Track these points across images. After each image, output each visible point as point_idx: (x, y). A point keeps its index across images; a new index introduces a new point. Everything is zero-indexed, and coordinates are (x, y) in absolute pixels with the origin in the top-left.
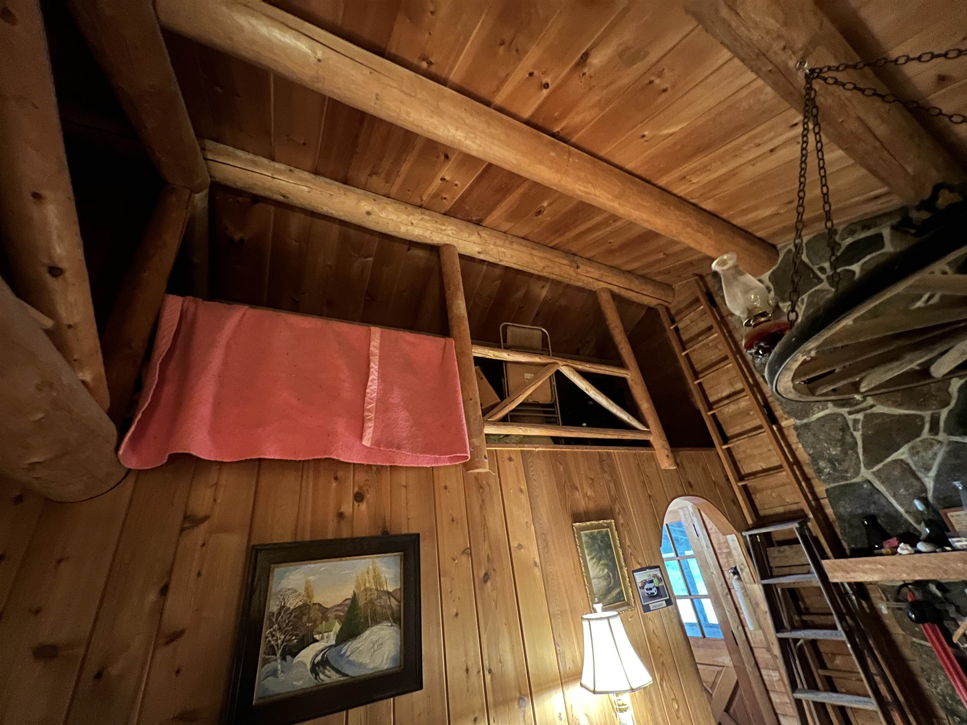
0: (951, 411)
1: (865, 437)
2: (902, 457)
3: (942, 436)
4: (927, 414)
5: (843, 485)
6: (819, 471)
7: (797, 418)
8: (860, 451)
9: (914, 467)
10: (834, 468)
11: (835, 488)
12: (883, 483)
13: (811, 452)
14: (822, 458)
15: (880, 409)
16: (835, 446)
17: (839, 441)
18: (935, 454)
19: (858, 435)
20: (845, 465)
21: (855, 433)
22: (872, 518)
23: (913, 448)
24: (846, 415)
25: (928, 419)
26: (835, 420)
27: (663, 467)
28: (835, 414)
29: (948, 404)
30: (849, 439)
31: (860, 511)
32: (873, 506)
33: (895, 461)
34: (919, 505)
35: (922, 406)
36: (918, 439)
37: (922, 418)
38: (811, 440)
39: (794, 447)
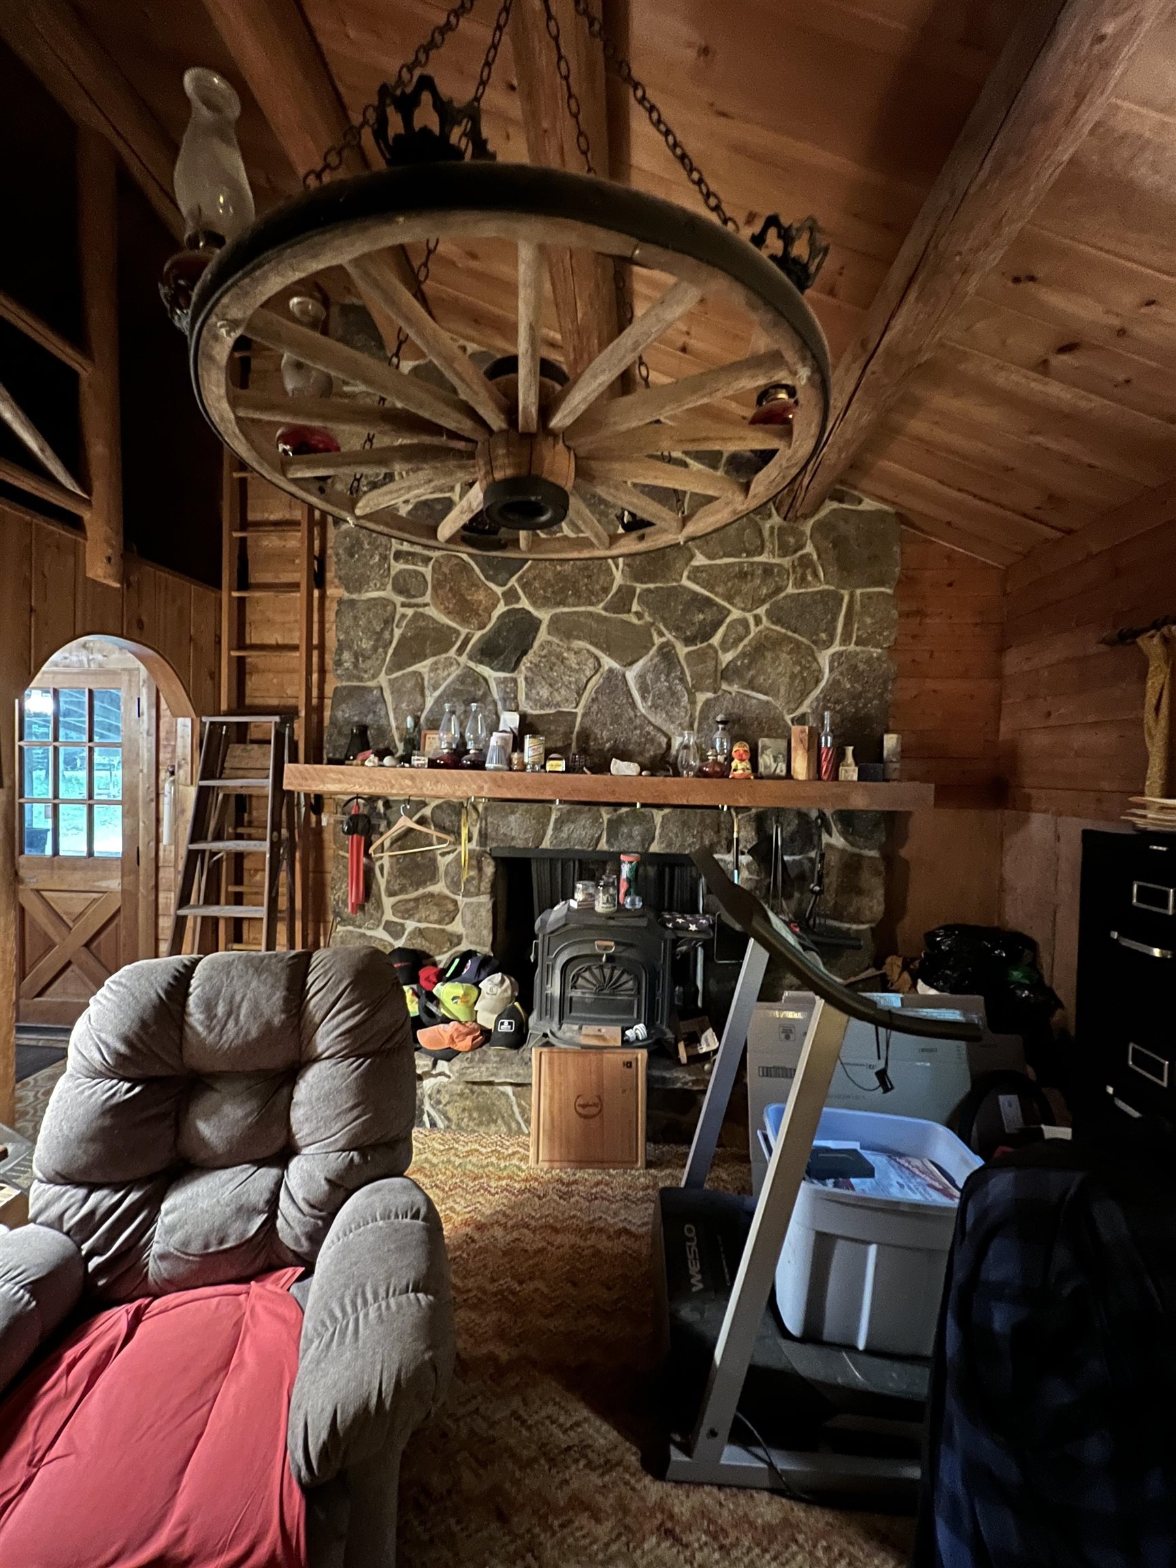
0: (483, 635)
1: (403, 636)
2: (422, 670)
3: (463, 659)
4: (464, 631)
5: (356, 687)
6: (339, 663)
7: (348, 589)
8: (391, 651)
9: (426, 683)
10: (356, 665)
11: (345, 687)
12: (392, 693)
13: (341, 638)
14: (350, 648)
15: (432, 611)
16: (369, 639)
17: (377, 633)
18: (449, 675)
19: (398, 633)
20: (369, 663)
21: (396, 630)
22: (363, 729)
23: (436, 663)
24: (398, 605)
25: (462, 637)
26: (385, 606)
27: (90, 575)
28: (388, 600)
29: (484, 627)
30: (387, 635)
31: (356, 719)
32: (371, 716)
33: (414, 673)
34: (410, 722)
35: (465, 621)
36: (444, 656)
37: (458, 633)
38: (348, 622)
39: (327, 626)
